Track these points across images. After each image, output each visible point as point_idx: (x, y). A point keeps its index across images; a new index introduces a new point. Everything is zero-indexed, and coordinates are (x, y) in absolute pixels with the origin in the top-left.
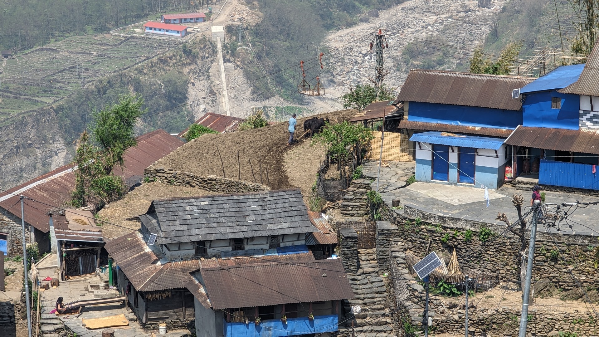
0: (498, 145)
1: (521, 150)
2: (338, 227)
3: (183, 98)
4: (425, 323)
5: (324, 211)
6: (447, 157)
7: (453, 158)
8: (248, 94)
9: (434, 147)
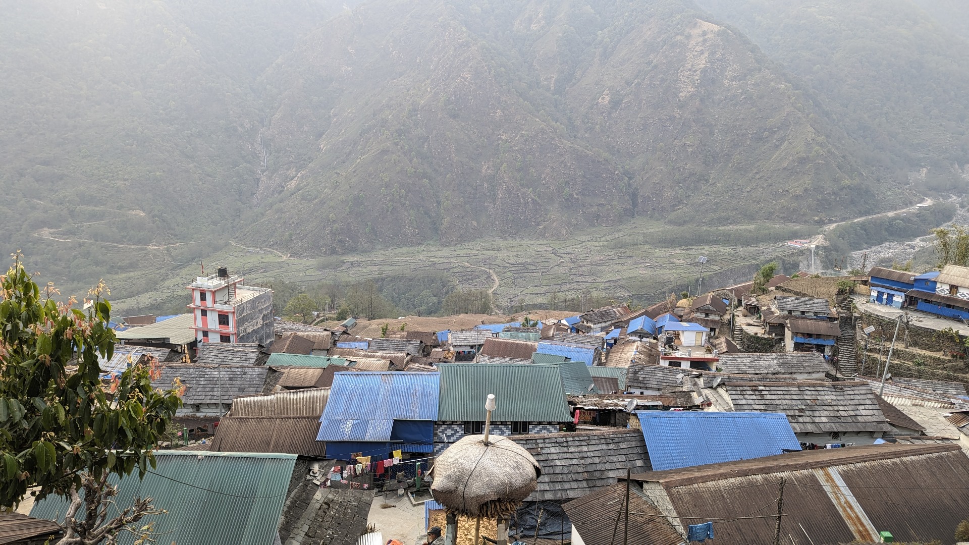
0: (903, 294)
1: (911, 297)
2: (839, 313)
3: (798, 266)
4: (866, 348)
5: (835, 307)
6: (883, 296)
7: (885, 296)
8: (821, 267)
9: (878, 292)
